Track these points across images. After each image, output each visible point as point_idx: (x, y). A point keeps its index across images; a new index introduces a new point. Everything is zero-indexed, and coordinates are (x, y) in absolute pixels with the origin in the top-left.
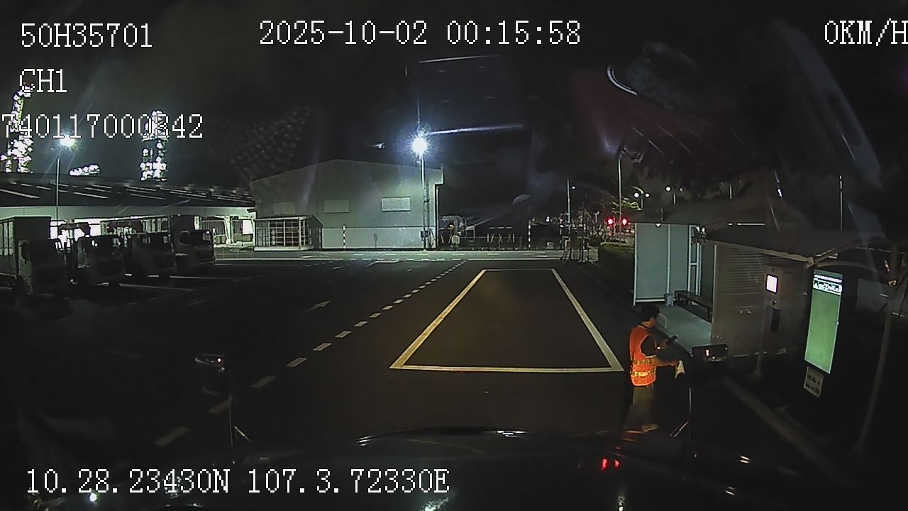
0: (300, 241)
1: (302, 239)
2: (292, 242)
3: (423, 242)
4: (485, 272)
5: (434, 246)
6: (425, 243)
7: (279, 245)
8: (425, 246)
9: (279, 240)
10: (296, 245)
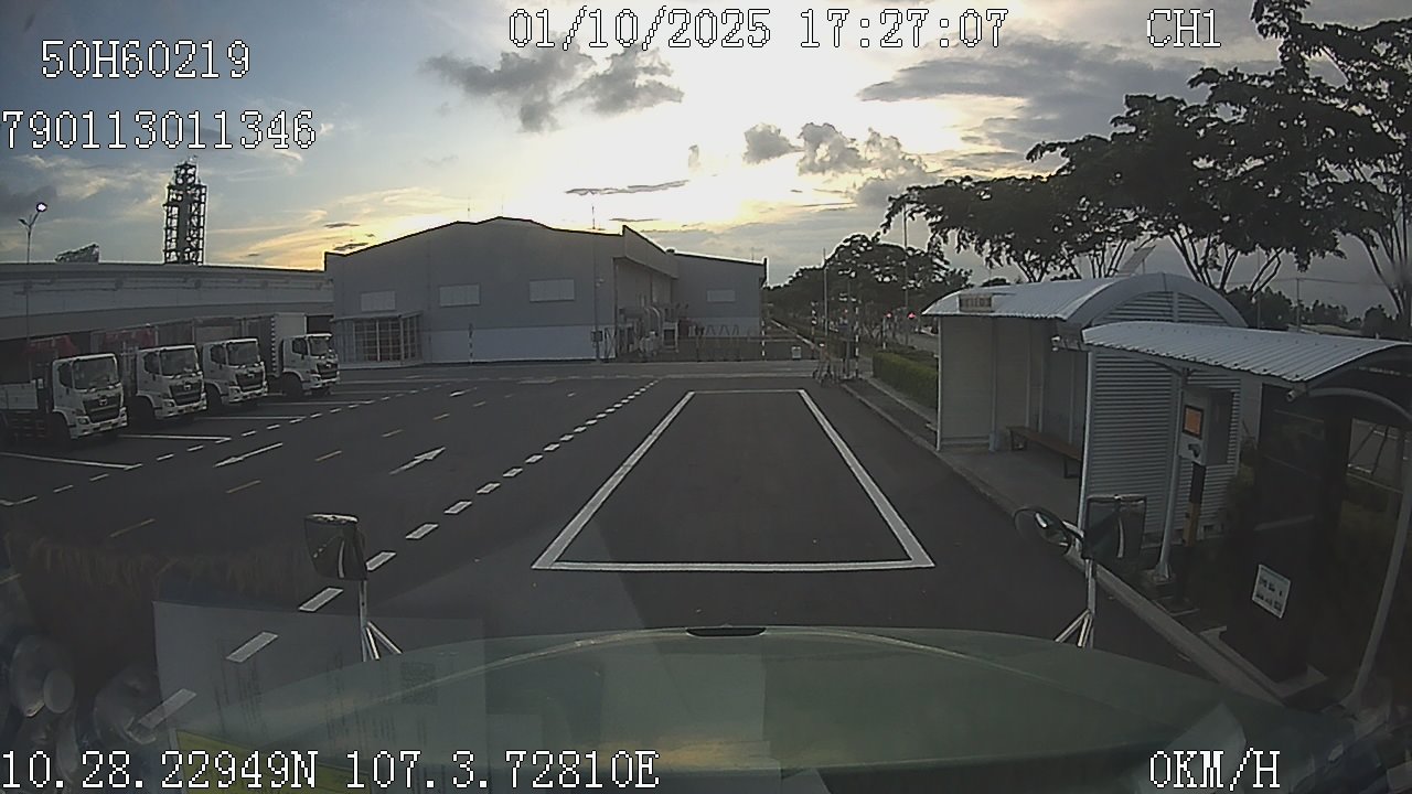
0: (403, 352)
1: (406, 348)
2: (391, 354)
3: (595, 350)
4: (693, 396)
5: (613, 356)
6: (598, 351)
7: (370, 359)
8: (598, 356)
9: (370, 351)
10: (399, 359)
